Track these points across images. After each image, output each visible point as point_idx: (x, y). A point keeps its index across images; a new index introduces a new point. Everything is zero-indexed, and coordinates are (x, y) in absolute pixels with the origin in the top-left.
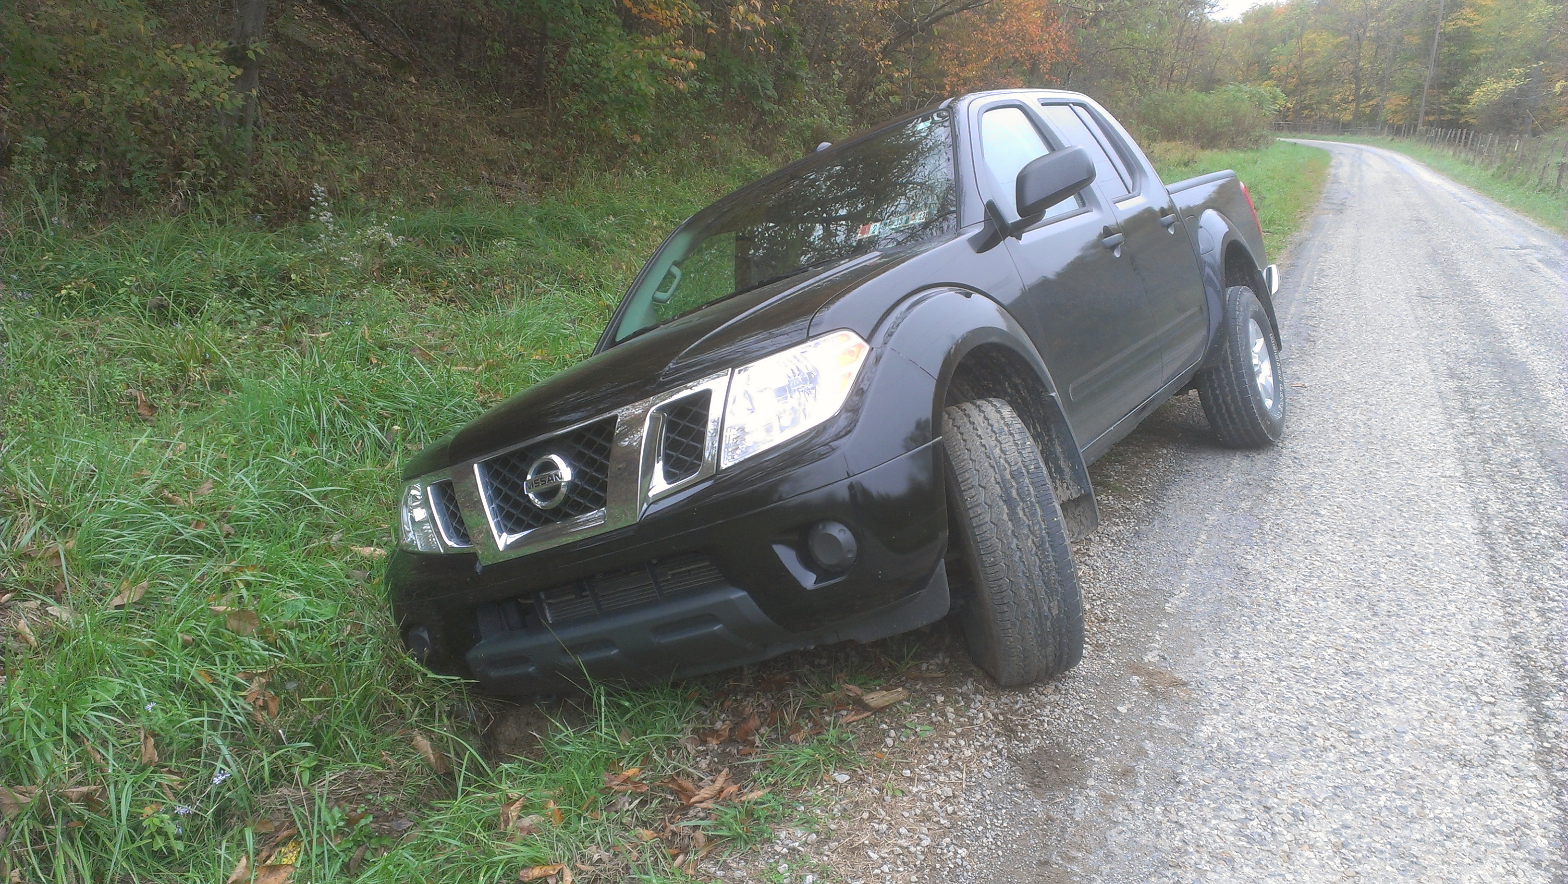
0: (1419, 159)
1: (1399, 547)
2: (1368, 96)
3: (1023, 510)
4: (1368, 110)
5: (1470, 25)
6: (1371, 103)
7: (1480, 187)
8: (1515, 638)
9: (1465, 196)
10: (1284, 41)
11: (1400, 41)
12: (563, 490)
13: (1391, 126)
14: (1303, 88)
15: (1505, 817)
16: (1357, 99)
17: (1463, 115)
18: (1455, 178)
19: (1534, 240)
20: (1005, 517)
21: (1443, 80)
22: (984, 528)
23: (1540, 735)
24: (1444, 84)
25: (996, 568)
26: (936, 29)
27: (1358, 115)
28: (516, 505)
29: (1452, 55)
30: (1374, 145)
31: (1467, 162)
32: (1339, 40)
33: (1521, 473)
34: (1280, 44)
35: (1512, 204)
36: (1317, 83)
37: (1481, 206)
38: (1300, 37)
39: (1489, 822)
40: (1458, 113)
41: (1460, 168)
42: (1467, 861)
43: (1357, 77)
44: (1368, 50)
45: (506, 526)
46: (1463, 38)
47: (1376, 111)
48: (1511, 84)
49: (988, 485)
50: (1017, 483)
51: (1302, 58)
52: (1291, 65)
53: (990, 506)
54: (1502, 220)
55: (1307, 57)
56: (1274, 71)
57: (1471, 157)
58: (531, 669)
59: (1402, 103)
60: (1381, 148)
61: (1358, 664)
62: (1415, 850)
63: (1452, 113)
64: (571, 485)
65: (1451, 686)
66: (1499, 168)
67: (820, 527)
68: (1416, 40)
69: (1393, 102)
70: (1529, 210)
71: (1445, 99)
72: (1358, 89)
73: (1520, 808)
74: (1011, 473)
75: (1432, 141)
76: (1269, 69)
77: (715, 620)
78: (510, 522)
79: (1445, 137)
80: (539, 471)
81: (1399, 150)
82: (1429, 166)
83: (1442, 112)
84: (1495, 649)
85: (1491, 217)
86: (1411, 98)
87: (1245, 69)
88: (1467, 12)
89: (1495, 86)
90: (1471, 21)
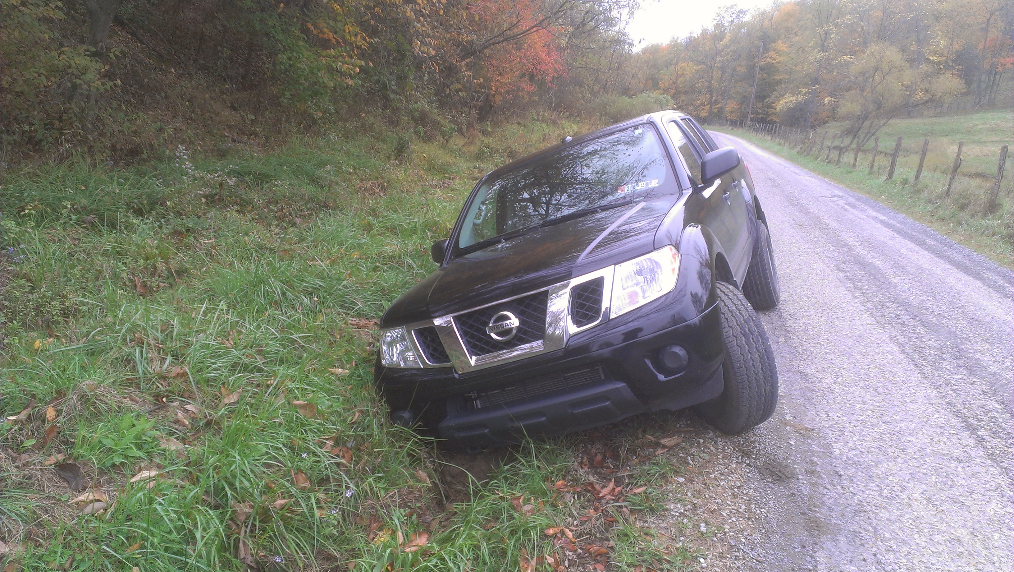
0: (750, 141)
1: (870, 361)
2: (716, 102)
3: (753, 339)
4: (716, 111)
5: (774, 61)
6: (717, 106)
7: (791, 159)
8: (948, 403)
9: (786, 165)
10: (667, 67)
11: (734, 70)
12: (514, 331)
13: (732, 121)
14: (678, 96)
15: (990, 483)
16: (711, 103)
17: (770, 115)
18: (776, 153)
19: (837, 192)
20: (744, 342)
21: (759, 94)
22: (734, 349)
23: (984, 447)
24: (761, 97)
25: (741, 369)
26: (487, 52)
27: (711, 113)
28: (480, 340)
29: (764, 79)
30: (722, 132)
31: (780, 144)
32: (699, 68)
33: (904, 322)
34: (665, 69)
35: (814, 170)
36: (686, 93)
37: (797, 171)
38: (676, 65)
39: (984, 486)
40: (767, 114)
41: (777, 148)
42: (984, 503)
43: (710, 91)
44: (717, 74)
45: (473, 352)
46: (769, 69)
47: (721, 110)
48: (800, 98)
49: (733, 326)
50: (748, 325)
51: (677, 77)
52: (671, 82)
53: (736, 337)
54: (813, 180)
55: (681, 77)
56: (661, 84)
57: (782, 141)
58: (486, 431)
59: (735, 107)
60: (727, 134)
61: (886, 418)
62: (961, 499)
63: (764, 114)
64: (518, 328)
65: (934, 426)
66: (801, 148)
67: (668, 348)
68: (743, 70)
69: (730, 106)
70: (825, 174)
71: (760, 105)
72: (711, 98)
73: (993, 479)
74: (744, 320)
75: (756, 130)
76: (658, 84)
77: (608, 399)
78: (475, 349)
79: (765, 128)
80: (496, 321)
81: (737, 135)
82: (757, 146)
83: (758, 113)
84: (942, 409)
85: (807, 178)
86: (741, 104)
87: (644, 82)
88: (772, 53)
89: (791, 99)
90: (774, 59)
